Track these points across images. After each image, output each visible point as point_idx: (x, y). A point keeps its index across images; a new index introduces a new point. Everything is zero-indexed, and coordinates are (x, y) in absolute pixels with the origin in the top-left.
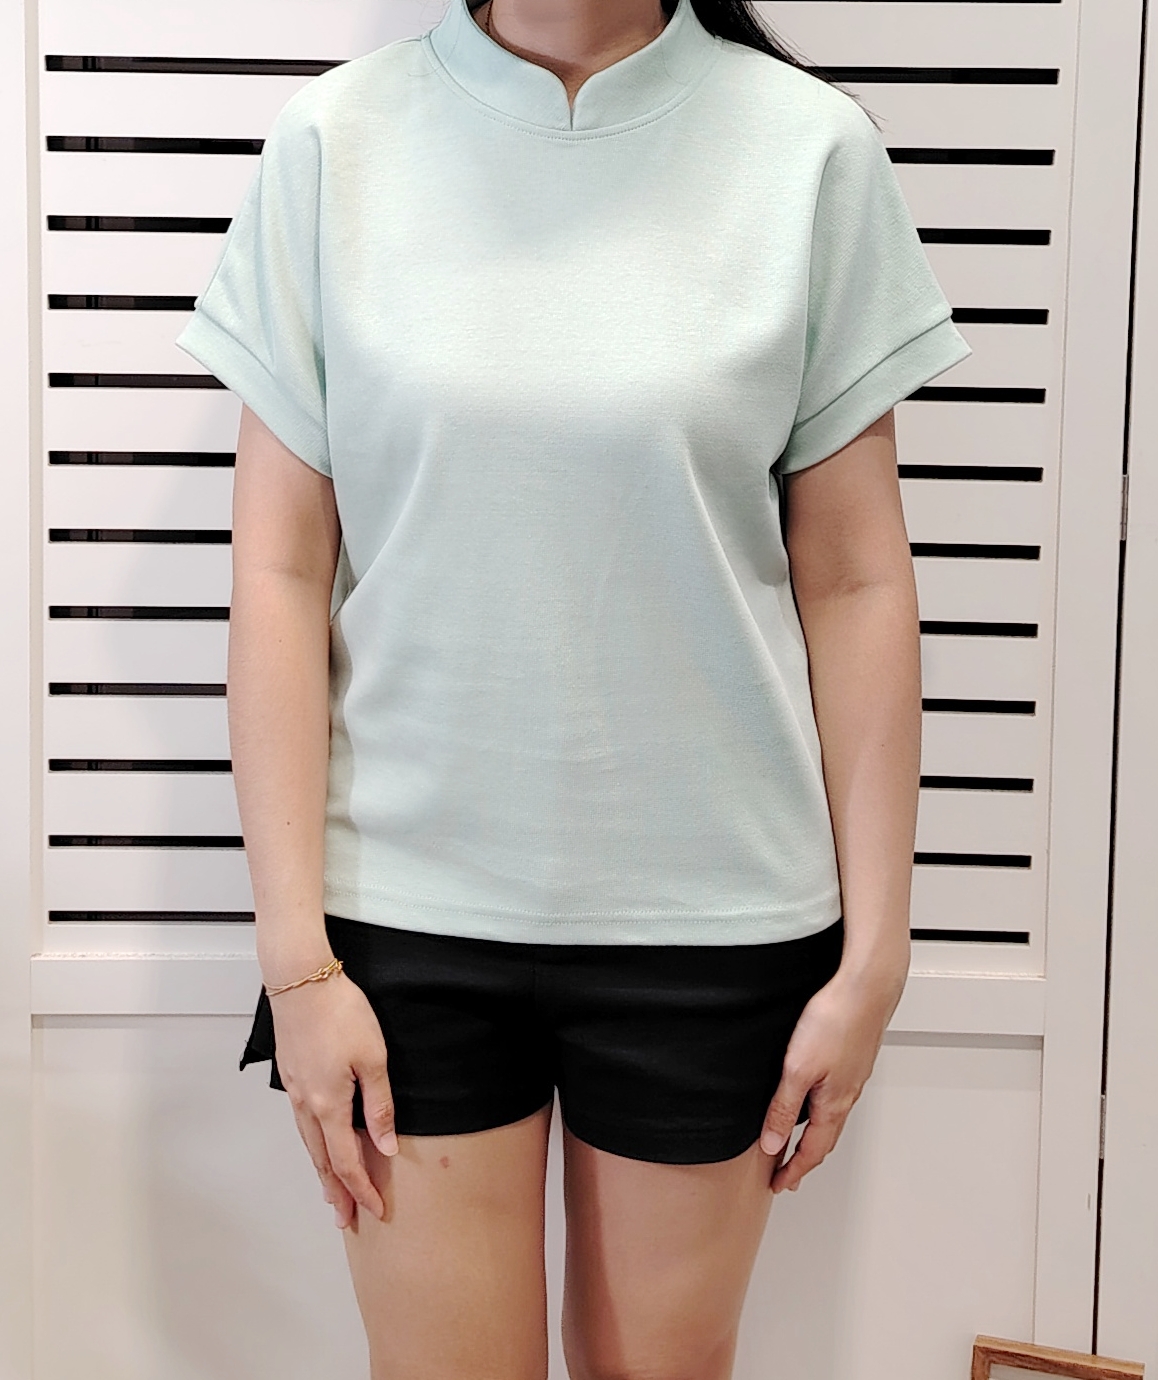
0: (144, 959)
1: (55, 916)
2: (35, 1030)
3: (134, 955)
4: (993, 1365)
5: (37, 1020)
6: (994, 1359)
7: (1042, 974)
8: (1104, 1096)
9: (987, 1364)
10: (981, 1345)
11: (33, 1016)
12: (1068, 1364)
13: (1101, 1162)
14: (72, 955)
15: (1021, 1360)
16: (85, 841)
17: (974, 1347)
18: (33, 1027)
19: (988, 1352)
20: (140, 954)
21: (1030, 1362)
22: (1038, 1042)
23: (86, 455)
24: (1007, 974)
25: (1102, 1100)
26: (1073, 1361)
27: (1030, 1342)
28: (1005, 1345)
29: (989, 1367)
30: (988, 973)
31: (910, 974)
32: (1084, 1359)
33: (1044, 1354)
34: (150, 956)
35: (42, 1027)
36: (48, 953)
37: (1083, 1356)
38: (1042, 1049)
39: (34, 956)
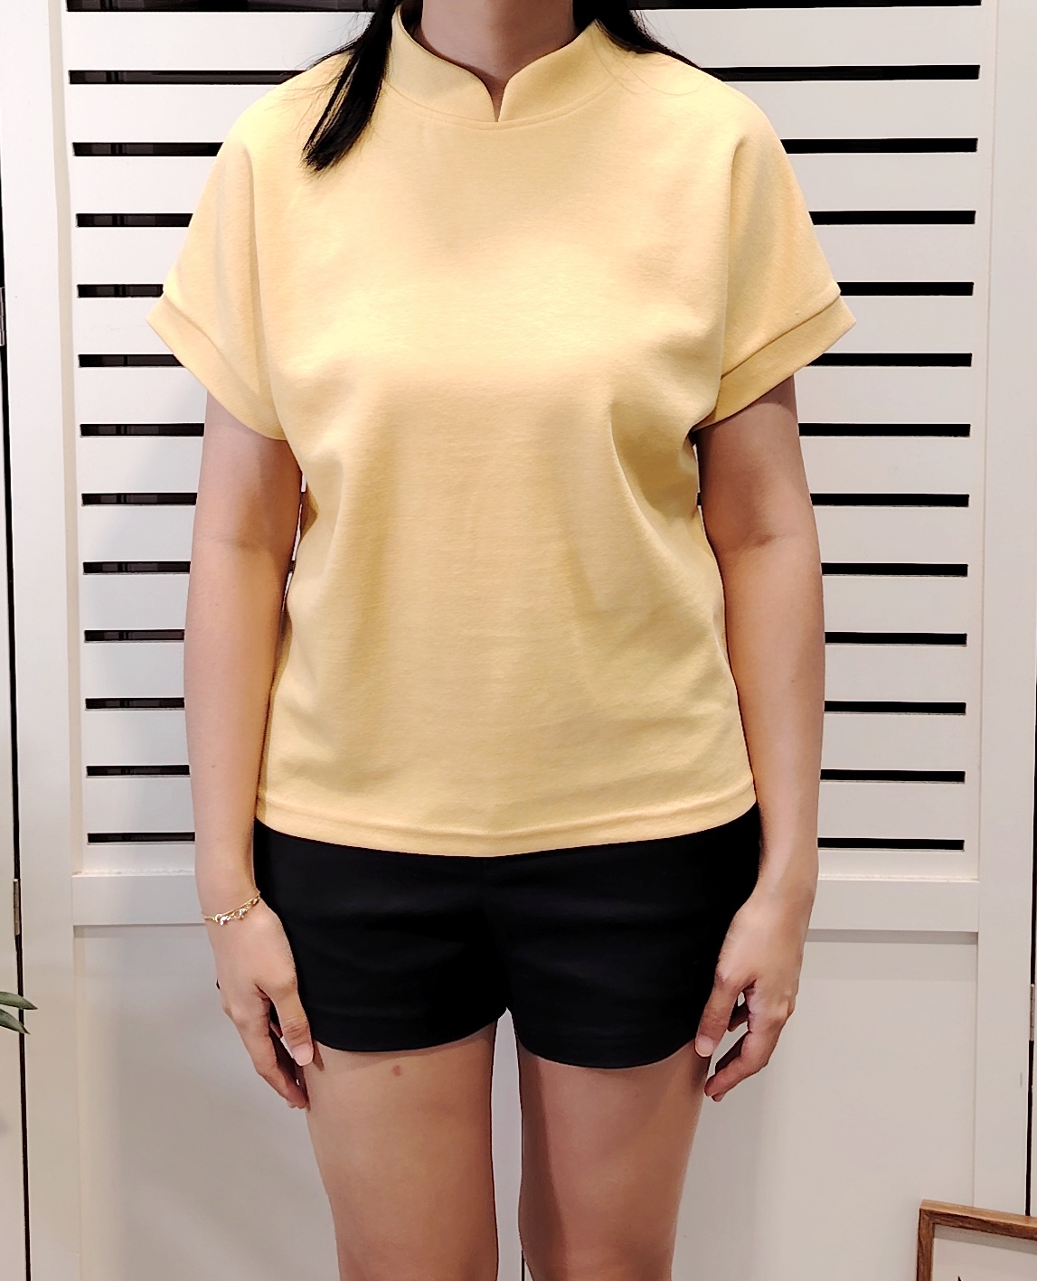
0: (173, 875)
1: (94, 838)
2: (77, 939)
3: (164, 872)
4: (937, 1226)
5: (78, 930)
6: (938, 1220)
7: (976, 877)
8: (1033, 985)
9: (931, 1225)
10: (927, 1208)
11: (75, 927)
12: (1005, 1224)
13: (1031, 1044)
14: (109, 873)
15: (962, 1222)
16: (119, 771)
17: (920, 1211)
18: (75, 936)
19: (932, 1214)
20: (170, 870)
21: (970, 1223)
22: (973, 938)
23: (114, 428)
24: (943, 877)
25: (1032, 989)
26: (1009, 1222)
27: (970, 1205)
28: (948, 1208)
29: (933, 1228)
30: (926, 877)
31: (819, 879)
32: (1018, 1220)
33: (982, 1215)
34: (178, 872)
35: (82, 936)
36: (88, 871)
37: (1018, 1217)
38: (977, 943)
39: (76, 873)
